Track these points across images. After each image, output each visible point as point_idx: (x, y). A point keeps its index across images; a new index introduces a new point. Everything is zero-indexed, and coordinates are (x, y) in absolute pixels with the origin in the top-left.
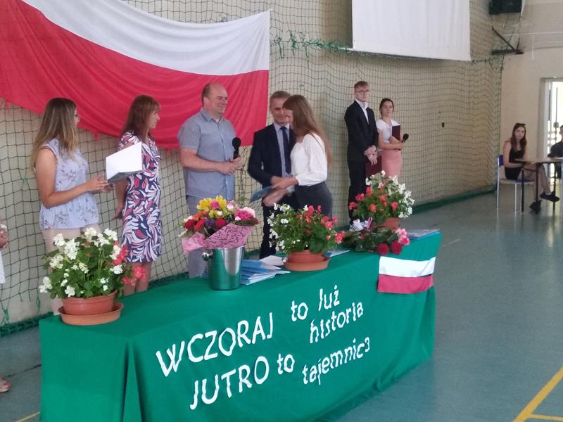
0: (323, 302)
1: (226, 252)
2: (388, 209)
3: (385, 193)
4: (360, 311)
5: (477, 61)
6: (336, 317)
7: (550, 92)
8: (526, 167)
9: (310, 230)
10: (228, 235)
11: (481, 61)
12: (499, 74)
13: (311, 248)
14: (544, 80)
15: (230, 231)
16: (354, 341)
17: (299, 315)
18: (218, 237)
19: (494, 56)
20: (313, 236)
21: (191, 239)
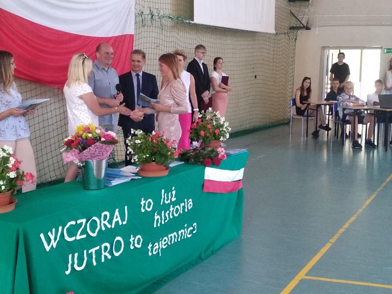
0: (164, 199)
1: (95, 163)
2: (213, 134)
3: (211, 123)
4: (190, 205)
5: (279, 34)
6: (173, 209)
7: (328, 56)
8: (310, 107)
9: (157, 148)
10: (95, 151)
11: (282, 33)
12: (294, 43)
13: (157, 160)
14: (324, 48)
15: (97, 148)
16: (186, 226)
17: (146, 208)
18: (89, 152)
19: (291, 31)
20: (158, 152)
21: (69, 153)
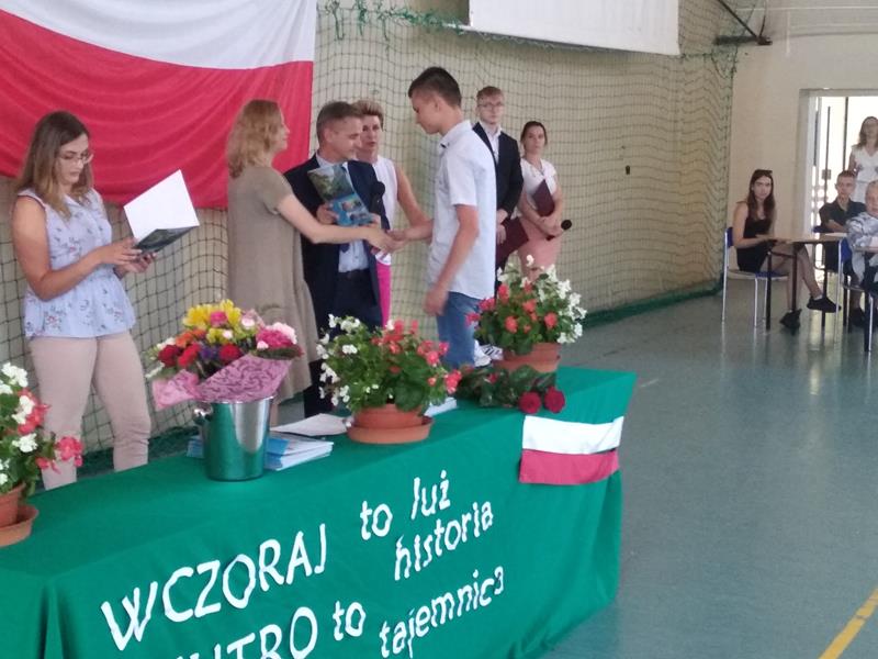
0: (420, 503)
1: (239, 407)
2: (538, 327)
3: (533, 297)
4: (487, 519)
5: (690, 56)
6: (442, 530)
7: (817, 114)
8: (775, 249)
9: (399, 366)
10: (242, 377)
11: (697, 55)
12: (729, 80)
13: (401, 398)
14: (806, 93)
15: (246, 369)
16: (476, 574)
17: (374, 528)
18: (224, 379)
19: (721, 47)
20: (402, 378)
21: (170, 382)
